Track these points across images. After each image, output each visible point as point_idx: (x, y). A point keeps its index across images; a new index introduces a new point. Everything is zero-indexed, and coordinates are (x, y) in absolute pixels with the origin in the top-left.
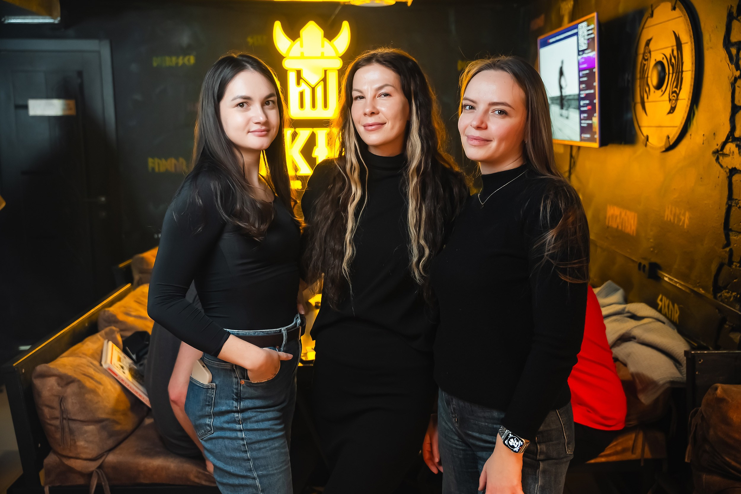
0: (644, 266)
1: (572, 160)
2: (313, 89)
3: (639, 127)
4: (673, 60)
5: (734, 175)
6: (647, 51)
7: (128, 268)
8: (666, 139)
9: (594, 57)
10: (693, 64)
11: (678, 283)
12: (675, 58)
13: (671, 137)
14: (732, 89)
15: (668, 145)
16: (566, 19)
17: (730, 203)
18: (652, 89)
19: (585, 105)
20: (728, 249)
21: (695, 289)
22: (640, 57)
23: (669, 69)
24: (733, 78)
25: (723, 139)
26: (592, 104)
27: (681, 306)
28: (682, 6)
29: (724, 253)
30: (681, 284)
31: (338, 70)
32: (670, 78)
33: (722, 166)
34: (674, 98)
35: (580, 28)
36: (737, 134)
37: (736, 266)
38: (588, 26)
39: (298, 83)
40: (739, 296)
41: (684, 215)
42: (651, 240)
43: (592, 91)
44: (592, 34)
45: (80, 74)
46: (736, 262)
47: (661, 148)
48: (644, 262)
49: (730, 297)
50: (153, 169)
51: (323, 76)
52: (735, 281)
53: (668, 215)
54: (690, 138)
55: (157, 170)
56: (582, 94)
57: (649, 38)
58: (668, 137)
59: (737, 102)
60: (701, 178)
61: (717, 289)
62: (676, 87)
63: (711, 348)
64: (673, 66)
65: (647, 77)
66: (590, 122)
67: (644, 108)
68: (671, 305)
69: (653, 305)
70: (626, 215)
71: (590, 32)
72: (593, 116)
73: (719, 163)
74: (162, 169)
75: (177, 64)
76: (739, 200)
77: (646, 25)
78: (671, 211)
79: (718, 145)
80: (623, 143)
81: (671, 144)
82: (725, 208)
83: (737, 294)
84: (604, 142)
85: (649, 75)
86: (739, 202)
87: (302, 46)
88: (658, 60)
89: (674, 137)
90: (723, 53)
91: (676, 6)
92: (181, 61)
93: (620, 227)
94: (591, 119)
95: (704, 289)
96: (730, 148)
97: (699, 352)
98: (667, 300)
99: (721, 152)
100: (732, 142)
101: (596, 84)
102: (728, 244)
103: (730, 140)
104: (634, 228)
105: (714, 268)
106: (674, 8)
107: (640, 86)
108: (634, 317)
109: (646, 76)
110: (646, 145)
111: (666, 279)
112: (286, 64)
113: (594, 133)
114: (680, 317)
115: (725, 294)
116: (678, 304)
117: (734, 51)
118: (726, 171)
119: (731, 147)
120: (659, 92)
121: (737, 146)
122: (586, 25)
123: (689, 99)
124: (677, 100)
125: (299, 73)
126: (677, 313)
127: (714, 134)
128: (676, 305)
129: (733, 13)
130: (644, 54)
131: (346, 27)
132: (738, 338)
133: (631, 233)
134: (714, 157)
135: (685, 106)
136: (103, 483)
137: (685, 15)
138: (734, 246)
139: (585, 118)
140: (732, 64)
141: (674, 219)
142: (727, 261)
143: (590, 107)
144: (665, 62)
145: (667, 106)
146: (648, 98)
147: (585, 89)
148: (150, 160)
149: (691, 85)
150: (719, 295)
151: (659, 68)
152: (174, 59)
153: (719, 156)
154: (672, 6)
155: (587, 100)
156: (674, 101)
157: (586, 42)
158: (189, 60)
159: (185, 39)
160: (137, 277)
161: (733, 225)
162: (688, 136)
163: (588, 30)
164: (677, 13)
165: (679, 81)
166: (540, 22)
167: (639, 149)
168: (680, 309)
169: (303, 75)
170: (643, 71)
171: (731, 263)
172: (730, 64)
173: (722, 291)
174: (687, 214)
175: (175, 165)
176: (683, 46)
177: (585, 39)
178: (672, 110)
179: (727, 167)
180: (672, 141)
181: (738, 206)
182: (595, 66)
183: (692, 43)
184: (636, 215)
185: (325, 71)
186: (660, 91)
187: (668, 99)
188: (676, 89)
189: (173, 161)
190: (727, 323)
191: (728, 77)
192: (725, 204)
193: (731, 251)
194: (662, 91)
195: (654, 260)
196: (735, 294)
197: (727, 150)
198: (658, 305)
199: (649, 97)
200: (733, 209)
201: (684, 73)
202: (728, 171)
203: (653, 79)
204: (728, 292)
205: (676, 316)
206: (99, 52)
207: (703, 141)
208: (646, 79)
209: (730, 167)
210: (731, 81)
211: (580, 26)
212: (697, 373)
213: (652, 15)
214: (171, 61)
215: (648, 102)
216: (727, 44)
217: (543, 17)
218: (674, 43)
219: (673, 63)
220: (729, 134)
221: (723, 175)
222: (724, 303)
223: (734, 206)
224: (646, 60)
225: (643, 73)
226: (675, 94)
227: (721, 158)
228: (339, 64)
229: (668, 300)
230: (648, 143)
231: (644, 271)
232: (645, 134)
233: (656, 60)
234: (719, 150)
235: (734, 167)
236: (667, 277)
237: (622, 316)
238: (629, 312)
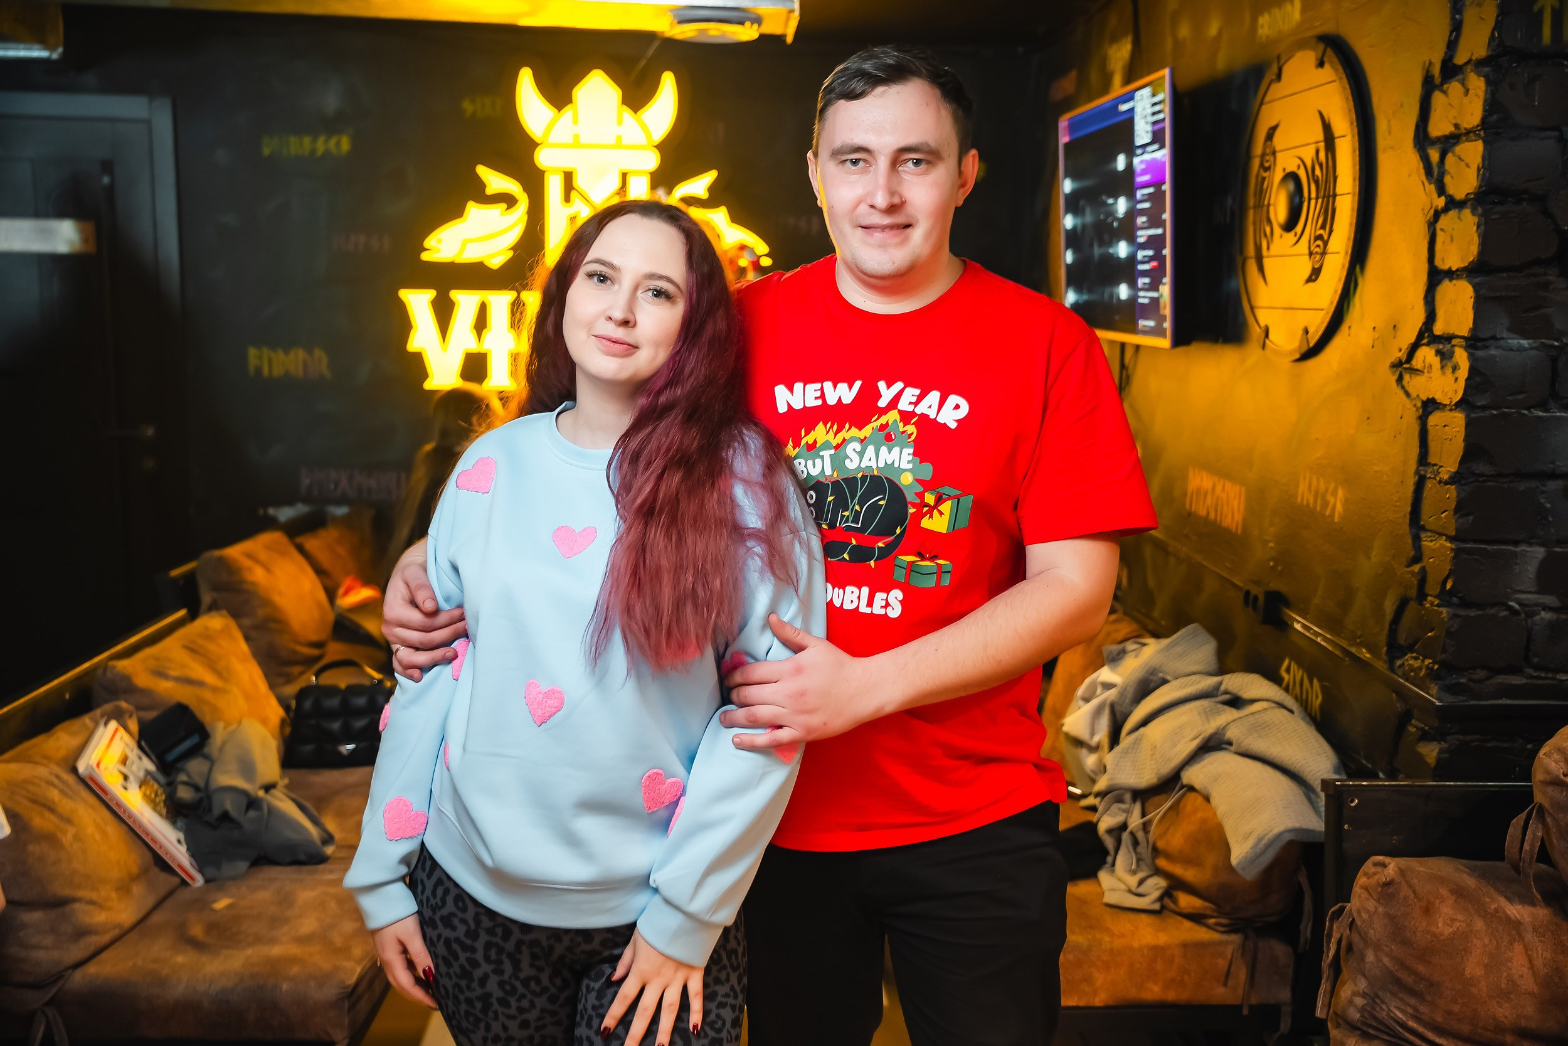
0: (1256, 598)
1: (1124, 372)
3: (1252, 308)
4: (1318, 172)
5: (1430, 413)
6: (1268, 151)
7: (190, 579)
8: (1302, 335)
9: (1163, 159)
10: (1354, 179)
11: (1321, 637)
12: (1321, 165)
13: (1311, 331)
14: (1430, 233)
15: (1305, 348)
16: (1117, 80)
17: (1422, 473)
18: (1278, 231)
19: (1146, 259)
20: (1416, 568)
21: (1353, 650)
22: (1256, 163)
23: (1310, 190)
24: (1432, 212)
25: (1412, 338)
26: (1159, 257)
27: (1326, 684)
28: (1336, 60)
29: (1410, 576)
30: (1325, 639)
31: (647, 173)
32: (1312, 209)
33: (1408, 394)
34: (1317, 249)
35: (1139, 98)
36: (1439, 329)
37: (1432, 604)
38: (1154, 95)
39: (567, 199)
40: (1436, 667)
41: (1334, 494)
42: (1271, 545)
43: (1159, 231)
44: (1159, 112)
45: (107, 166)
46: (1431, 596)
47: (1291, 352)
48: (1255, 590)
49: (1420, 668)
50: (258, 370)
51: (618, 185)
52: (1429, 634)
53: (1304, 494)
54: (1349, 335)
55: (266, 371)
56: (1141, 236)
57: (1273, 124)
58: (1306, 331)
59: (1438, 262)
60: (1368, 418)
61: (1395, 650)
62: (1323, 227)
63: (1381, 775)
64: (1317, 182)
65: (1269, 205)
66: (1154, 294)
67: (1261, 269)
68: (1306, 682)
69: (1274, 677)
70: (1223, 489)
71: (1157, 108)
72: (1161, 282)
73: (1403, 387)
74: (278, 371)
75: (313, 151)
76: (1441, 466)
77: (1267, 99)
78: (1310, 486)
79: (1400, 350)
80: (1220, 340)
81: (1311, 345)
82: (1412, 483)
83: (1434, 663)
84: (1182, 337)
85: (1272, 201)
86: (1440, 470)
87: (575, 121)
88: (1288, 170)
89: (1317, 331)
90: (1413, 159)
91: (1326, 59)
92: (321, 146)
93: (1212, 516)
94: (1157, 290)
95: (1369, 651)
96: (1425, 357)
97: (1351, 783)
98: (1299, 670)
99: (1408, 366)
100: (1428, 344)
101: (1167, 216)
102: (1417, 559)
103: (1425, 341)
104: (1238, 517)
105: (1389, 606)
106: (1321, 64)
107: (1254, 223)
108: (1236, 702)
109: (1266, 203)
110: (1264, 346)
111: (1298, 627)
112: (542, 158)
113: (1161, 319)
114: (1322, 706)
115: (1411, 661)
116: (1320, 681)
117: (1434, 155)
118: (1415, 405)
119: (1426, 355)
120: (1290, 237)
121: (1439, 352)
122: (1149, 94)
123: (1346, 253)
124: (1324, 253)
125: (568, 177)
126: (1317, 697)
127: (1395, 326)
128: (1315, 682)
129: (1432, 77)
130: (1263, 155)
131: (668, 84)
132: (1434, 754)
133: (1234, 530)
134: (1394, 373)
135: (1340, 267)
137: (1341, 79)
138: (1429, 561)
139: (1147, 286)
140: (1430, 184)
141: (1315, 502)
142: (1413, 592)
143: (1154, 264)
144: (1302, 174)
145: (1305, 267)
146: (1268, 248)
147: (1146, 225)
148: (252, 352)
149: (1351, 224)
150: (1399, 663)
151: (1291, 186)
152: (307, 141)
153: (1404, 373)
154: (1317, 59)
155: (1150, 249)
156: (1318, 257)
157: (1149, 128)
158: (338, 144)
159: (331, 100)
160: (206, 598)
161: (1428, 517)
162: (1344, 328)
163: (1154, 104)
164: (1328, 73)
165: (1328, 215)
166: (1067, 85)
167: (1251, 353)
168: (1324, 689)
169: (577, 182)
170: (1261, 193)
171: (1422, 596)
172: (1426, 183)
173: (1406, 655)
174: (1340, 493)
175: (305, 364)
176: (1337, 141)
177: (1147, 123)
178: (1315, 274)
179: (1418, 396)
180: (1314, 339)
181: (1438, 479)
182: (1165, 179)
183: (1353, 136)
184: (1243, 490)
185: (624, 176)
186: (1292, 234)
187: (1306, 251)
188: (1321, 232)
189: (301, 354)
190: (1413, 721)
191: (1423, 210)
192: (1413, 474)
193: (1423, 569)
194: (1296, 235)
195: (1275, 585)
196: (1430, 663)
197: (1417, 362)
198: (1282, 679)
199: (1272, 247)
200: (1429, 484)
201: (1338, 198)
202: (1419, 404)
203: (1280, 211)
204: (1416, 658)
205: (1316, 702)
206: (148, 122)
207: (1374, 340)
208: (1265, 209)
209: (1424, 399)
210: (1428, 219)
211: (1138, 94)
212: (1346, 827)
213: (1279, 77)
214: (300, 145)
215: (1269, 257)
216: (1422, 139)
217: (1073, 74)
218: (1320, 135)
219: (1317, 176)
220: (1423, 329)
221: (1411, 414)
222: (1407, 680)
223: (1430, 478)
224: (1267, 169)
225: (1260, 198)
226: (1319, 242)
227: (1407, 377)
228: (653, 161)
229: (1301, 671)
230: (1267, 341)
231: (1255, 607)
232: (1263, 323)
233: (1284, 170)
234: (1404, 360)
235: (1431, 397)
236: (1299, 622)
237: (1214, 699)
238: (1226, 692)
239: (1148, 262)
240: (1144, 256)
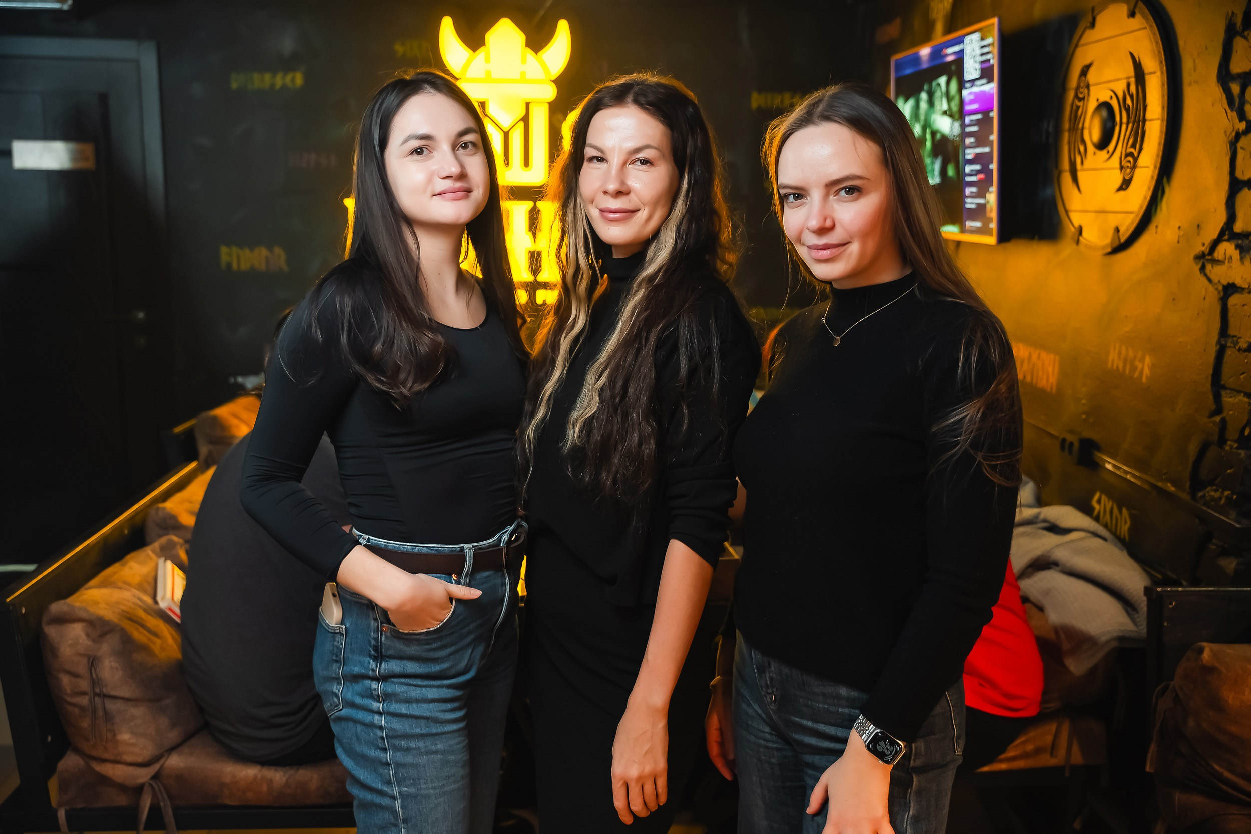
0: (1071, 444)
2: (506, 135)
3: (1067, 211)
4: (1129, 101)
5: (1230, 295)
6: (1082, 84)
7: (190, 435)
8: (1114, 233)
9: (992, 91)
10: (1163, 107)
11: (1130, 474)
12: (1132, 96)
13: (1122, 230)
14: (1232, 151)
15: (1116, 244)
16: (939, 27)
17: (1223, 342)
18: (1091, 148)
19: (974, 172)
20: (1218, 419)
21: (1160, 484)
22: (1071, 95)
23: (1121, 116)
24: (1234, 134)
25: (1215, 235)
26: (985, 170)
27: (1134, 512)
28: (1147, 11)
29: (1212, 425)
30: (1134, 476)
31: (548, 103)
32: (1122, 131)
33: (1210, 280)
34: (1129, 164)
35: (969, 42)
36: (1238, 227)
37: (1232, 447)
38: (982, 39)
40: (1235, 497)
41: (1142, 360)
42: (1084, 401)
43: (987, 150)
44: (988, 53)
45: (103, 98)
46: (1231, 441)
47: (1104, 247)
48: (1070, 438)
49: (1220, 499)
50: (229, 265)
51: (523, 113)
52: (1229, 471)
53: (1114, 360)
54: (1156, 233)
55: (235, 266)
57: (1087, 62)
58: (1117, 230)
59: (1239, 174)
60: (1174, 299)
61: (1197, 484)
62: (1134, 146)
63: (1185, 583)
64: (1128, 110)
65: (1083, 128)
66: (981, 201)
67: (1075, 179)
68: (1116, 511)
69: (1086, 508)
70: (1039, 357)
71: (986, 50)
72: (988, 191)
73: (1206, 275)
74: (245, 266)
75: (273, 85)
76: (1240, 338)
77: (1082, 42)
78: (1120, 354)
79: (1204, 245)
80: (1036, 237)
81: (1123, 240)
82: (1215, 350)
83: (1233, 494)
84: (1006, 235)
85: (1087, 124)
86: (1239, 340)
87: (488, 60)
88: (1102, 99)
89: (1127, 230)
90: (1217, 91)
91: (1137, 11)
92: (279, 81)
93: (1028, 379)
94: (984, 197)
95: (1174, 485)
96: (1226, 250)
97: (1169, 589)
98: (1109, 501)
99: (1210, 257)
100: (1229, 240)
101: (994, 137)
102: (1219, 410)
103: (1226, 237)
104: (1053, 380)
105: (1193, 449)
106: (1132, 14)
107: (1069, 143)
108: (1054, 529)
109: (1080, 126)
110: (1078, 242)
111: (1109, 467)
113: (987, 221)
114: (1130, 530)
115: (1211, 493)
116: (1128, 509)
117: (1236, 88)
118: (1217, 289)
119: (1227, 248)
120: (1103, 154)
121: (1238, 247)
122: (978, 38)
123: (1155, 167)
124: (1134, 167)
125: (482, 106)
126: (1126, 522)
127: (1198, 226)
128: (1125, 511)
129: (1235, 25)
130: (1078, 88)
131: (563, 29)
132: (1233, 566)
133: (1049, 389)
134: (1197, 264)
135: (1149, 178)
136: (162, 804)
137: (1151, 26)
138: (1228, 413)
139: (974, 194)
140: (1232, 111)
141: (1125, 366)
142: (1215, 438)
143: (982, 176)
144: (1115, 103)
145: (1117, 178)
146: (1082, 163)
147: (974, 145)
148: (224, 250)
149: (1160, 144)
150: (1200, 494)
151: (1104, 113)
152: (267, 76)
153: (1206, 263)
154: (1129, 10)
155: (978, 164)
156: (1129, 170)
157: (978, 66)
158: (293, 80)
159: (287, 44)
160: (204, 450)
161: (1227, 377)
162: (1152, 228)
163: (982, 47)
164: (1138, 21)
165: (1138, 137)
166: (892, 30)
167: (1066, 248)
168: (1133, 517)
169: (490, 110)
170: (1076, 118)
171: (1222, 441)
172: (1229, 110)
173: (1206, 488)
174: (1148, 360)
175: (267, 259)
176: (1147, 77)
177: (976, 62)
178: (1126, 184)
179: (1219, 281)
180: (1124, 237)
181: (1237, 348)
182: (993, 108)
183: (1162, 73)
184: (1057, 358)
185: (528, 104)
186: (1105, 151)
187: (1118, 165)
188: (1132, 150)
189: (263, 252)
190: (1214, 541)
191: (1225, 132)
192: (1215, 344)
193: (1223, 421)
194: (1108, 152)
195: (1087, 434)
196: (1229, 494)
197: (1219, 253)
198: (1093, 509)
199: (1086, 163)
200: (1229, 352)
201: (1147, 123)
202: (1221, 288)
203: (1093, 131)
204: (1216, 491)
205: (1125, 528)
206: (137, 62)
207: (1179, 237)
208: (1079, 131)
209: (1225, 283)
210: (1230, 138)
211: (967, 39)
212: (1166, 624)
213: (1093, 25)
214: (262, 80)
215: (1083, 170)
216: (1224, 76)
217: (898, 21)
218: (1131, 71)
219: (1129, 105)
220: (1225, 227)
221: (1213, 296)
222: (1209, 507)
223: (1230, 347)
224: (1082, 99)
225: (1075, 121)
226: (1130, 159)
227: (1209, 267)
228: (551, 92)
229: (1111, 503)
230: (1081, 238)
231: (1070, 452)
232: (1076, 224)
233: (1098, 100)
234: (1206, 253)
235: (1231, 282)
236: (1110, 463)
237: (1034, 526)
238: (1045, 521)
239: (976, 175)
240: (972, 170)
